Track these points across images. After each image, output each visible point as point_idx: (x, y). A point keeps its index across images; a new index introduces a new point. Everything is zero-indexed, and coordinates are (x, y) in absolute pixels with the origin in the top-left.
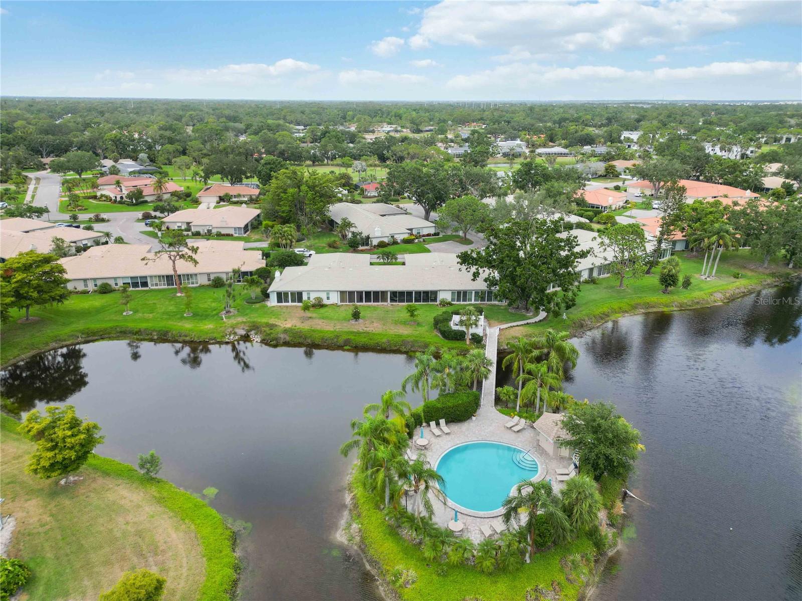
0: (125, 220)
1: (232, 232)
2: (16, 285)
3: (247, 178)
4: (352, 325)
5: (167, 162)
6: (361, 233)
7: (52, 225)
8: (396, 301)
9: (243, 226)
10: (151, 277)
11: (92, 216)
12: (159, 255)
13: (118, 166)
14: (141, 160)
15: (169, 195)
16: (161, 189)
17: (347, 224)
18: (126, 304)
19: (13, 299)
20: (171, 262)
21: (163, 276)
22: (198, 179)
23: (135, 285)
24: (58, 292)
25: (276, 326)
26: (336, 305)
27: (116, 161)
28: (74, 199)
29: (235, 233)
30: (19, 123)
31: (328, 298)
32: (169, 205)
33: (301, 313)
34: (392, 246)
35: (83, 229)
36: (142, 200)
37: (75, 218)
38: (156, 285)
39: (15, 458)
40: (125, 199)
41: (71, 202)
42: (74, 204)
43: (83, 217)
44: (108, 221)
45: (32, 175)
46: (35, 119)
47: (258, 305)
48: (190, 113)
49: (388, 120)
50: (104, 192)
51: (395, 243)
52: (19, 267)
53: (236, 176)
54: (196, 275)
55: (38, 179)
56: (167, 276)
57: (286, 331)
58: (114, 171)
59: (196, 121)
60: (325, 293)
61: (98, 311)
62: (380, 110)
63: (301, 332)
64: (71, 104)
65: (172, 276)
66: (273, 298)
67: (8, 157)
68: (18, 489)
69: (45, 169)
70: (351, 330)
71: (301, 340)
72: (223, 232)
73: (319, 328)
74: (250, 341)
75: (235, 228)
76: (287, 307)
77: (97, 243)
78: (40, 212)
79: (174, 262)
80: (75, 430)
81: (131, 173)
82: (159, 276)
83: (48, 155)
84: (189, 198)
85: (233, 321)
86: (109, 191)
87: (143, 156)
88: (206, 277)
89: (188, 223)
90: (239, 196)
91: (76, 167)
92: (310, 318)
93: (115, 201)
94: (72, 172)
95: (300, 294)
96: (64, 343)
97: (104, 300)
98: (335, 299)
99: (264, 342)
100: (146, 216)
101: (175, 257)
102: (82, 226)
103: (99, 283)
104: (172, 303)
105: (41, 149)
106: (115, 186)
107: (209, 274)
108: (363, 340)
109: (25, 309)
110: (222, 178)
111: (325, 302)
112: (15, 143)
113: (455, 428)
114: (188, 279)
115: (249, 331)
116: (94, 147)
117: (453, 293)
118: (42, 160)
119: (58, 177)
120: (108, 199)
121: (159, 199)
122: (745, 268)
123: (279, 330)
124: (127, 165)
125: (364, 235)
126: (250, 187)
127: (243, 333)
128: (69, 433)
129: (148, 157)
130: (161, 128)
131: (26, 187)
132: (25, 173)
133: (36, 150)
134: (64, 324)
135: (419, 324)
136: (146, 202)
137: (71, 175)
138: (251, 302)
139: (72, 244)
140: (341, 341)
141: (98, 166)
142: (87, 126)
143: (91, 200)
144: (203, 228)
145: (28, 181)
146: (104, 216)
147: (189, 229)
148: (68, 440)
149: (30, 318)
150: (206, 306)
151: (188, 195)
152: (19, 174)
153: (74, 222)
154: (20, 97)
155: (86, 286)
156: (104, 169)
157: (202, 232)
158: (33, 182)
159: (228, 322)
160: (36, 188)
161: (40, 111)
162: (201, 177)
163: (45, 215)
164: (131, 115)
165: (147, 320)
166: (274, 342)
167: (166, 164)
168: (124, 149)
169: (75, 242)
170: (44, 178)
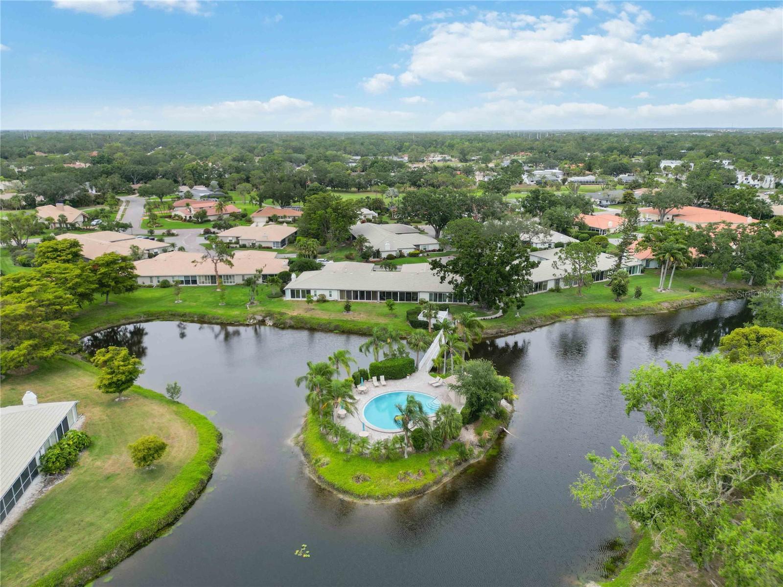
0: (190, 235)
1: (271, 245)
2: (100, 276)
3: (295, 202)
4: (344, 315)
5: (232, 188)
6: (372, 247)
7: (133, 237)
8: (384, 300)
9: (280, 240)
10: (199, 276)
11: (165, 231)
12: (205, 259)
13: (192, 191)
14: (212, 187)
15: (229, 215)
16: (222, 210)
17: (363, 240)
18: (177, 294)
19: (97, 286)
20: (214, 265)
21: (209, 276)
22: (254, 202)
23: (187, 282)
24: (129, 283)
25: (286, 314)
26: (337, 301)
27: (191, 187)
28: (153, 218)
29: (274, 246)
30: (119, 155)
31: (331, 296)
32: (225, 223)
33: (306, 305)
34: (399, 259)
35: (157, 240)
36: (206, 219)
37: (151, 232)
38: (203, 283)
39: (88, 386)
40: (193, 218)
41: (151, 220)
42: (153, 221)
43: (158, 232)
44: (177, 235)
45: (123, 198)
46: (131, 150)
47: (276, 299)
48: (262, 145)
49: (440, 150)
50: (177, 213)
51: (401, 256)
52: (103, 264)
53: (285, 200)
54: (233, 276)
55: (128, 202)
56: (212, 276)
57: (292, 318)
58: (189, 196)
59: (266, 152)
60: (328, 291)
61: (159, 299)
62: (435, 140)
63: (303, 319)
64: (164, 137)
65: (215, 276)
66: (288, 294)
67: (106, 183)
68: (89, 401)
69: (134, 194)
70: (342, 319)
71: (302, 325)
72: (264, 245)
73: (317, 316)
74: (265, 325)
75: (274, 242)
76: (298, 301)
77: (165, 251)
78: (125, 227)
79: (216, 264)
80: (126, 362)
81: (202, 197)
82: (206, 276)
83: (138, 182)
84: (244, 218)
85: (254, 310)
86: (181, 212)
87: (214, 183)
88: (241, 278)
89: (237, 238)
90: (285, 217)
91: (158, 192)
92: (313, 309)
93: (185, 220)
94: (154, 197)
95: (309, 291)
96: (131, 321)
97: (164, 292)
98: (336, 296)
99: (275, 325)
100: (207, 232)
101: (217, 260)
102: (156, 239)
103: (161, 280)
104: (213, 295)
105: (132, 177)
106: (185, 208)
107: (243, 276)
108: (349, 326)
109: (105, 295)
110: (273, 202)
111: (328, 298)
112: (112, 172)
113: (392, 383)
114: (228, 279)
115: (265, 317)
116: (175, 176)
117: (431, 294)
118: (132, 186)
119: (143, 200)
120: (180, 218)
121: (220, 219)
122: (705, 283)
123: (286, 316)
124: (201, 190)
125: (374, 249)
126: (296, 210)
127: (260, 318)
128: (122, 363)
129: (218, 184)
130: (234, 160)
131: (117, 209)
132: (117, 197)
133: (128, 178)
134: (132, 308)
135: (396, 316)
136: (209, 221)
137: (154, 199)
138: (271, 296)
139: (145, 252)
140: (332, 326)
141: (175, 191)
142: (173, 157)
143: (166, 219)
144: (249, 241)
145: (120, 203)
146: (174, 231)
147: (237, 243)
148: (121, 368)
149: (109, 302)
150: (237, 298)
151: (244, 216)
152: (113, 197)
153: (151, 236)
154: (122, 131)
155: (151, 281)
156: (180, 194)
157: (247, 245)
158: (124, 204)
159: (250, 310)
160: (125, 209)
161: (136, 144)
162: (257, 201)
163: (129, 230)
164: (212, 147)
165: (192, 307)
166: (282, 326)
167: (231, 190)
168: (200, 177)
169: (148, 250)
170: (133, 201)
